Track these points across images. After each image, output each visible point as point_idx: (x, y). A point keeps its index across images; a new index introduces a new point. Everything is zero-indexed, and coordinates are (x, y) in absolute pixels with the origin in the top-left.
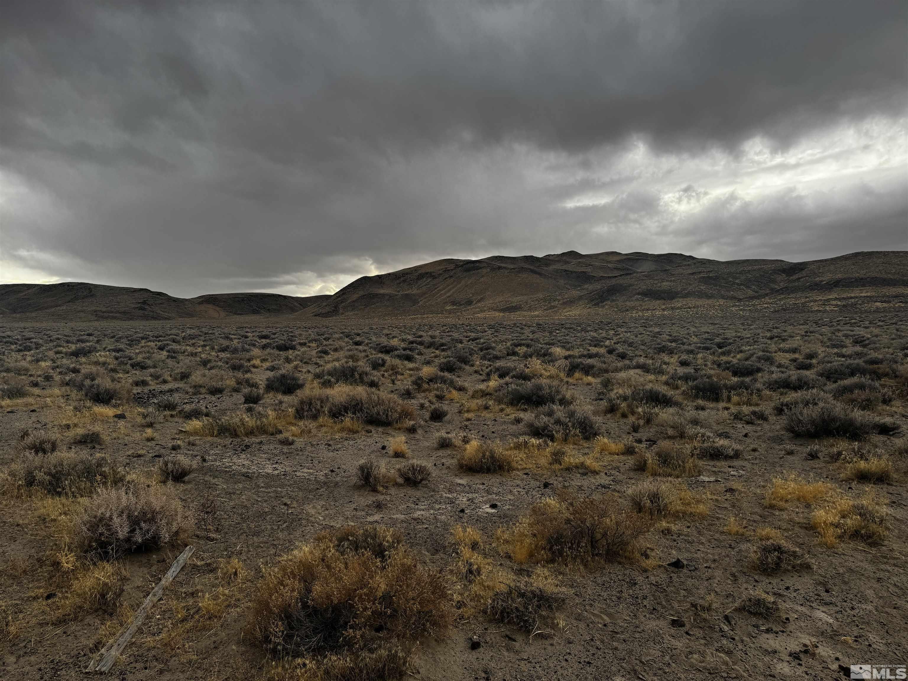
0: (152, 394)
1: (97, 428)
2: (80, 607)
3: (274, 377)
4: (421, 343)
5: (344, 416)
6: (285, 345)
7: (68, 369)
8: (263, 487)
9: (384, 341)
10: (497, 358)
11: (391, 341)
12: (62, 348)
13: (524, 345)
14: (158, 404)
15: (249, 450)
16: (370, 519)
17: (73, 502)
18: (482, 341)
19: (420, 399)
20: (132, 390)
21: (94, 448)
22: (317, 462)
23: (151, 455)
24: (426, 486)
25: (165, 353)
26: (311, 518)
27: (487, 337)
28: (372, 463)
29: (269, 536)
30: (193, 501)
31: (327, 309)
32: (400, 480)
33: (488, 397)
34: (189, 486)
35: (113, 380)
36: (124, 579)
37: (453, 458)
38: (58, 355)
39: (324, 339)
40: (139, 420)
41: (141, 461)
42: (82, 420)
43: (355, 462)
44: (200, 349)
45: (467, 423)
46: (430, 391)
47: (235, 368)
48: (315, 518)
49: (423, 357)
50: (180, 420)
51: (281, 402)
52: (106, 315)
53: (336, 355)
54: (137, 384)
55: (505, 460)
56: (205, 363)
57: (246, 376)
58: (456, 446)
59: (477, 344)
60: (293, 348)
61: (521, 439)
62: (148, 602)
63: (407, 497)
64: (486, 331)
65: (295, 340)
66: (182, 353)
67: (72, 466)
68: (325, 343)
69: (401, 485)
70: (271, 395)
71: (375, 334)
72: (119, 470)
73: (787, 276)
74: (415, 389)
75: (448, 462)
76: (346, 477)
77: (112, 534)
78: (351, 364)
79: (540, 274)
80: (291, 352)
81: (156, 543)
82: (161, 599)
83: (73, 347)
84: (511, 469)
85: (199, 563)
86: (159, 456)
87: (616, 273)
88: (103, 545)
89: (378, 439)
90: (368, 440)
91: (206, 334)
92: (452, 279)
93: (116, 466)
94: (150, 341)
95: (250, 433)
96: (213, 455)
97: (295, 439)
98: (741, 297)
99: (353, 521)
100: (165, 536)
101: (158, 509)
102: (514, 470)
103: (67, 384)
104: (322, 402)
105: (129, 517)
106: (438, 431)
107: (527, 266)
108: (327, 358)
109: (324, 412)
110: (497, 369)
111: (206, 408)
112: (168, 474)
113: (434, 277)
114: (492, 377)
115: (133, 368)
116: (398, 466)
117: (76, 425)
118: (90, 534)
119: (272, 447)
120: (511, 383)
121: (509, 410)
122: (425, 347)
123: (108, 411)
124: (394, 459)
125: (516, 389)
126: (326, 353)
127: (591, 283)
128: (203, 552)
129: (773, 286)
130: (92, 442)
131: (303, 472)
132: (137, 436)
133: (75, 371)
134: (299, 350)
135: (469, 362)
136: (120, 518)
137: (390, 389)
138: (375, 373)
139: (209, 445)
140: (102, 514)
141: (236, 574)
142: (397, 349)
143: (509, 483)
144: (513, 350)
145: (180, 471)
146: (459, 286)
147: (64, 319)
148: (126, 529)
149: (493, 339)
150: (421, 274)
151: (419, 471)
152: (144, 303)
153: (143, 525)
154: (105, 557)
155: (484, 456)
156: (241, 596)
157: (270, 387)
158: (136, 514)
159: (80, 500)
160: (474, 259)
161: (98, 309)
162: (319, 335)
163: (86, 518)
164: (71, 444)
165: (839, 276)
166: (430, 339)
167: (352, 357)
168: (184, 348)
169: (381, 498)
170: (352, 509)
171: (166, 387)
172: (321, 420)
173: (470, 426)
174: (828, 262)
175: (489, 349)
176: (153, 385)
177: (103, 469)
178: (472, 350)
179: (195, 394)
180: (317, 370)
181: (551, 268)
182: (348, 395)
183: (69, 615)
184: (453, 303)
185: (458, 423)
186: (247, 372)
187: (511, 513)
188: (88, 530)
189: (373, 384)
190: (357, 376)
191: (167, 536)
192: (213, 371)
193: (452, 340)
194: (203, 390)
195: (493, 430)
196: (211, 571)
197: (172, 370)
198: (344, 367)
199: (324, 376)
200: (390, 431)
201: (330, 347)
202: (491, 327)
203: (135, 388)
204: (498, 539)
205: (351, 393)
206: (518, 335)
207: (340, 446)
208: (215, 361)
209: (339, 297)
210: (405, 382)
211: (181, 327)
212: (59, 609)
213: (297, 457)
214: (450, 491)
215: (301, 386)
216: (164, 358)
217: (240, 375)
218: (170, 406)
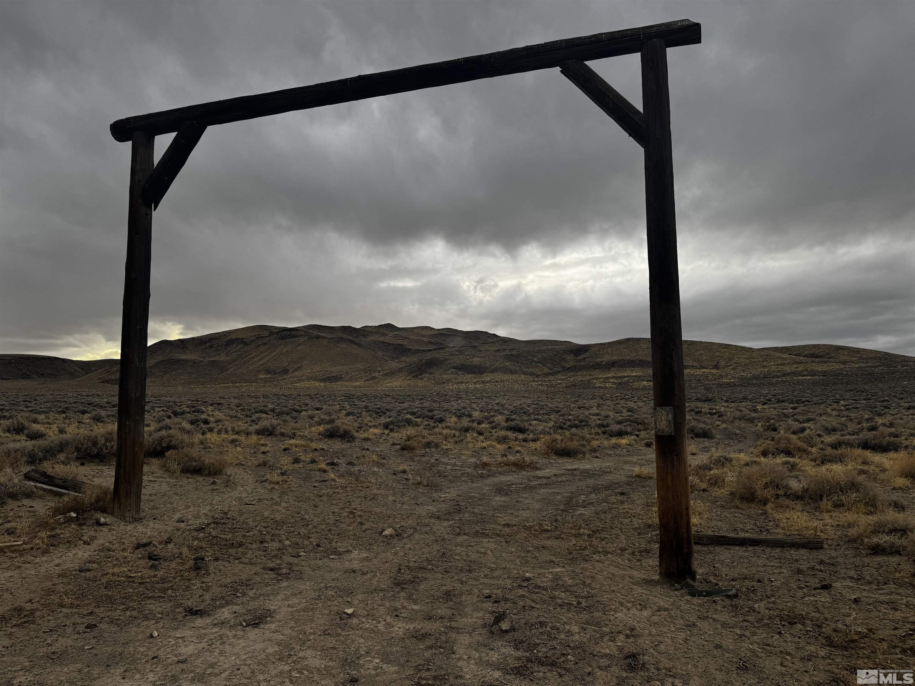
73: (575, 356)
79: (358, 344)
87: (431, 347)
92: (266, 347)
98: (538, 374)
107: (345, 336)
127: (407, 356)
129: (564, 364)
146: (273, 354)
150: (230, 340)
160: (290, 326)
165: (615, 358)
174: (606, 346)
181: (370, 339)
184: (268, 372)
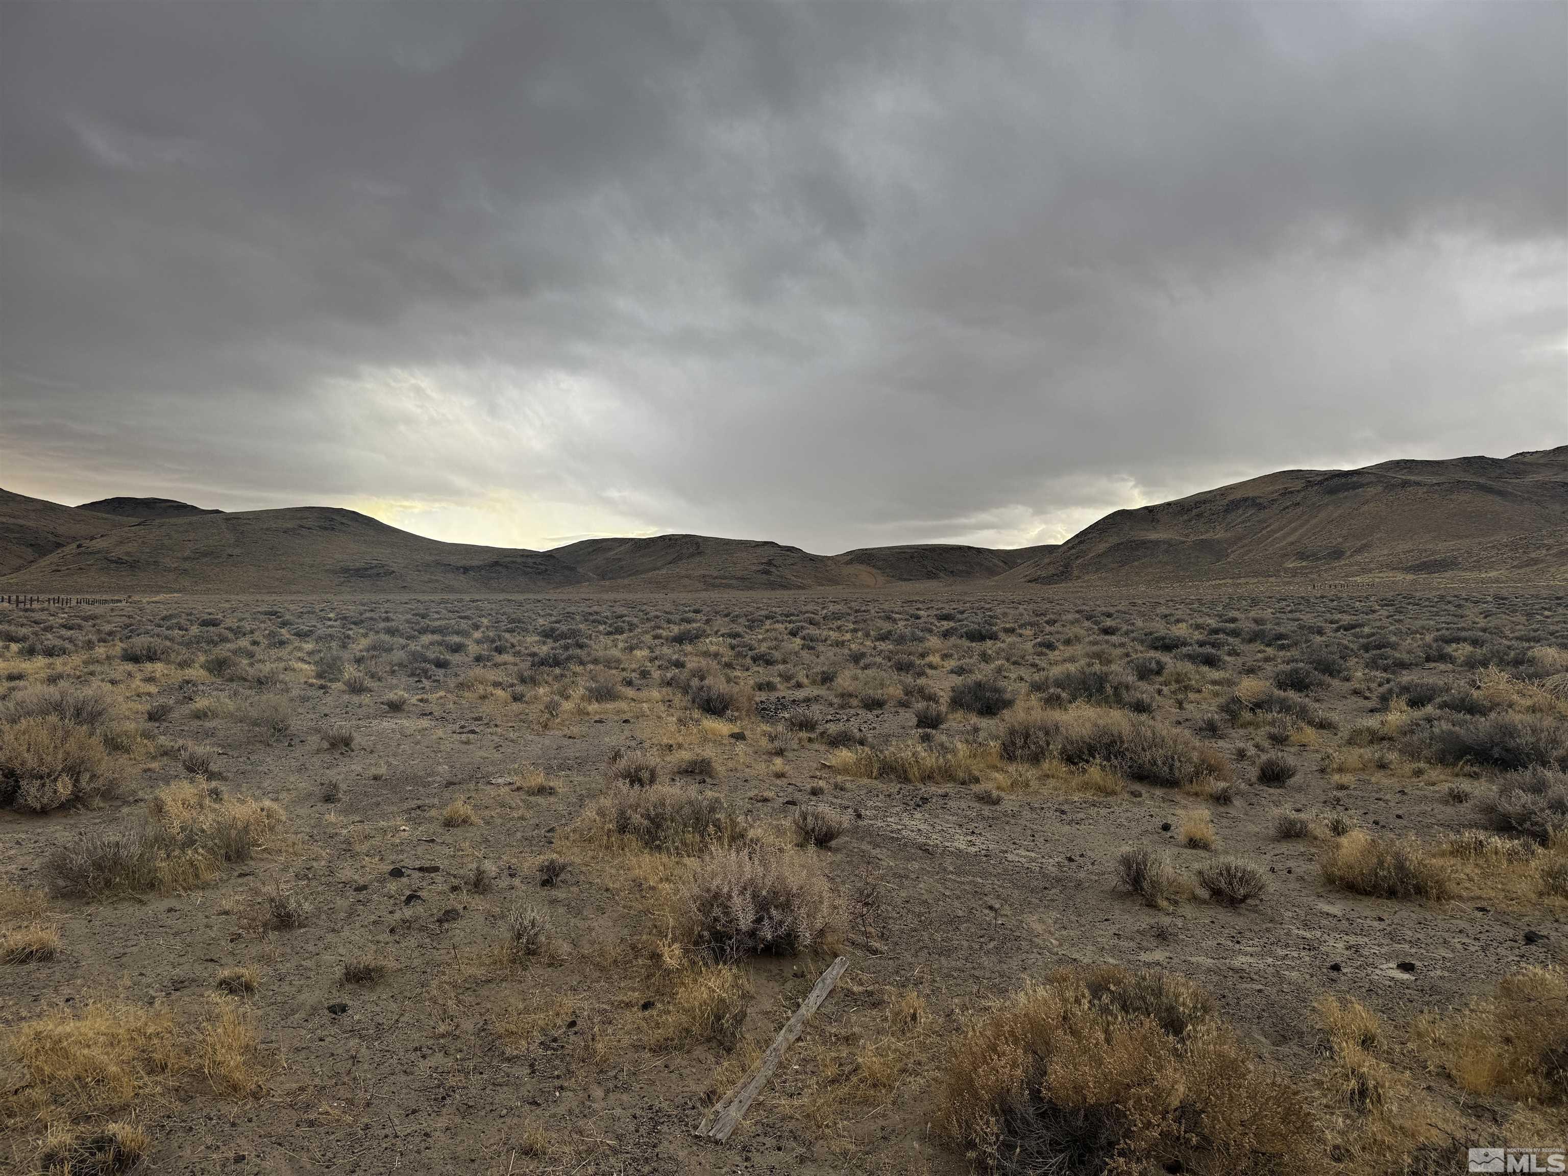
0: (781, 704)
1: (709, 752)
2: (687, 1031)
3: (964, 685)
4: (1235, 633)
5: (1087, 761)
6: (980, 632)
7: (669, 661)
8: (952, 873)
9: (1160, 628)
10: (1403, 665)
11: (1174, 628)
12: (661, 631)
13: (1465, 640)
14: (790, 719)
15: (928, 806)
16: (1145, 957)
17: (677, 863)
18: (1366, 630)
19: (1237, 739)
20: (754, 696)
21: (704, 782)
22: (1042, 839)
23: (781, 800)
24: (1254, 910)
25: (798, 641)
26: (1036, 940)
27: (1378, 624)
28: (1145, 854)
29: (966, 960)
30: (843, 883)
31: (1051, 570)
32: (1204, 893)
33: (1386, 743)
34: (839, 857)
35: (729, 681)
36: (746, 996)
37: (1311, 860)
38: (656, 641)
39: (1047, 622)
40: (764, 742)
41: (767, 808)
42: (688, 739)
43: (1113, 849)
44: (848, 636)
45: (1340, 794)
46: (1257, 726)
47: (902, 667)
48: (1044, 940)
49: (1240, 660)
50: (823, 748)
51: (976, 730)
52: (718, 581)
53: (1069, 651)
54: (760, 687)
55: (1432, 876)
56: (856, 658)
57: (919, 681)
58: (1316, 838)
59: (1356, 636)
60: (993, 637)
61: (1468, 836)
62: (781, 1039)
63: (1217, 926)
64: (1374, 612)
65: (996, 624)
66: (822, 641)
67: (676, 808)
68: (1048, 629)
69: (1204, 902)
70: (959, 715)
71: (1142, 615)
72: (739, 819)
74: (1226, 721)
75: (1301, 867)
76: (1097, 874)
77: (731, 922)
78: (1097, 668)
79: (1500, 493)
80: (989, 643)
81: (791, 945)
82: (799, 1039)
83: (676, 629)
84: (1443, 896)
85: (856, 989)
86: (793, 803)
88: (719, 937)
89: (1154, 811)
90: (1135, 810)
91: (856, 611)
92: (1299, 510)
93: (734, 812)
94: (778, 622)
95: (928, 777)
96: (872, 808)
97: (1003, 794)
99: (1113, 957)
100: (806, 937)
101: (794, 891)
102: (1453, 898)
103: (669, 684)
104: (1047, 733)
105: (755, 896)
106: (1277, 804)
107: (1469, 478)
108: (1053, 655)
109: (1051, 752)
110: (1405, 689)
111: (860, 730)
112: (807, 833)
113: (1261, 507)
114: (1392, 704)
115: (755, 662)
116: (1196, 866)
117: (680, 746)
118: (701, 917)
119: (963, 805)
120: (1439, 719)
121: (1434, 774)
122: (1243, 640)
123: (720, 727)
124: (1189, 851)
125: (1451, 733)
126: (1050, 646)
128: (862, 970)
130: (701, 773)
131: (1017, 855)
132: (761, 767)
133: (679, 665)
134: (1003, 642)
135: (1339, 672)
136: (741, 897)
137: (1174, 719)
138: (1143, 685)
139: (865, 791)
140: (717, 887)
141: (914, 1017)
142: (1185, 644)
143: (1441, 924)
144: (1440, 649)
145: (824, 829)
146: (1314, 521)
147: (664, 587)
148: (751, 917)
149: (1392, 628)
150: (1233, 502)
151: (1241, 879)
152: (770, 563)
153: (774, 912)
154: (720, 956)
155: (1381, 863)
156: (923, 1057)
157: (957, 702)
158: (764, 893)
159: (686, 860)
160: (1347, 467)
161: (707, 573)
162: (1037, 615)
163: (696, 890)
164: (674, 773)
166: (1253, 626)
167: (1098, 656)
168: (825, 633)
169: (1166, 921)
170: (1111, 932)
171: (800, 694)
172: (1046, 765)
173: (1344, 801)
175: (1384, 646)
176: (783, 691)
177: (717, 816)
178: (1346, 648)
179: (842, 707)
180: (1036, 677)
181: (1530, 479)
182: (1096, 725)
183: (672, 1040)
184: (1302, 556)
185: (1319, 791)
186: (921, 674)
187: (1448, 986)
188: (699, 910)
189: (1140, 707)
190: (1109, 690)
191: (807, 935)
192: (868, 672)
193: (1301, 627)
194: (854, 702)
195: (1400, 812)
196: (874, 1005)
197: (809, 668)
198: (1084, 673)
199: (1048, 688)
200: (1178, 798)
201: (1057, 636)
202: (1386, 603)
203: (758, 693)
204: (1420, 1035)
205: (1101, 722)
206: (1450, 619)
207: (1081, 815)
208: (871, 655)
209: (1073, 547)
210: (1204, 706)
211: (820, 601)
212: (659, 1028)
213: (1007, 828)
214: (1306, 925)
215: (1008, 704)
216: (797, 649)
217: (909, 679)
218: (807, 725)
